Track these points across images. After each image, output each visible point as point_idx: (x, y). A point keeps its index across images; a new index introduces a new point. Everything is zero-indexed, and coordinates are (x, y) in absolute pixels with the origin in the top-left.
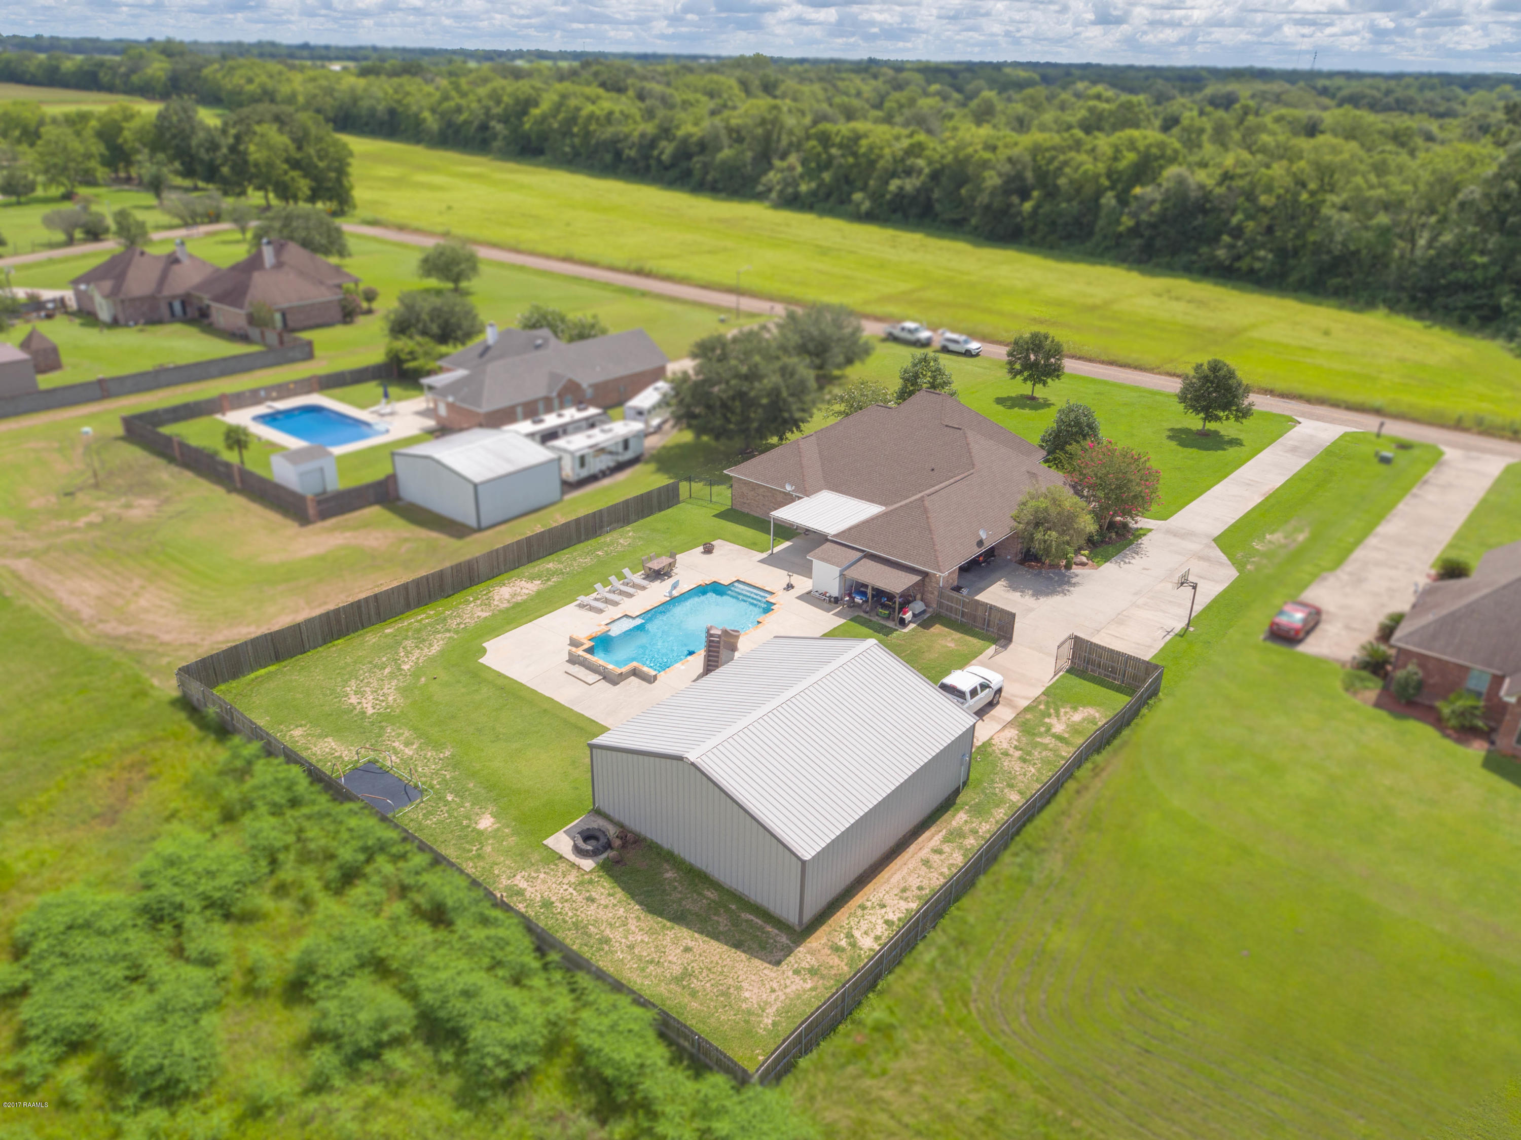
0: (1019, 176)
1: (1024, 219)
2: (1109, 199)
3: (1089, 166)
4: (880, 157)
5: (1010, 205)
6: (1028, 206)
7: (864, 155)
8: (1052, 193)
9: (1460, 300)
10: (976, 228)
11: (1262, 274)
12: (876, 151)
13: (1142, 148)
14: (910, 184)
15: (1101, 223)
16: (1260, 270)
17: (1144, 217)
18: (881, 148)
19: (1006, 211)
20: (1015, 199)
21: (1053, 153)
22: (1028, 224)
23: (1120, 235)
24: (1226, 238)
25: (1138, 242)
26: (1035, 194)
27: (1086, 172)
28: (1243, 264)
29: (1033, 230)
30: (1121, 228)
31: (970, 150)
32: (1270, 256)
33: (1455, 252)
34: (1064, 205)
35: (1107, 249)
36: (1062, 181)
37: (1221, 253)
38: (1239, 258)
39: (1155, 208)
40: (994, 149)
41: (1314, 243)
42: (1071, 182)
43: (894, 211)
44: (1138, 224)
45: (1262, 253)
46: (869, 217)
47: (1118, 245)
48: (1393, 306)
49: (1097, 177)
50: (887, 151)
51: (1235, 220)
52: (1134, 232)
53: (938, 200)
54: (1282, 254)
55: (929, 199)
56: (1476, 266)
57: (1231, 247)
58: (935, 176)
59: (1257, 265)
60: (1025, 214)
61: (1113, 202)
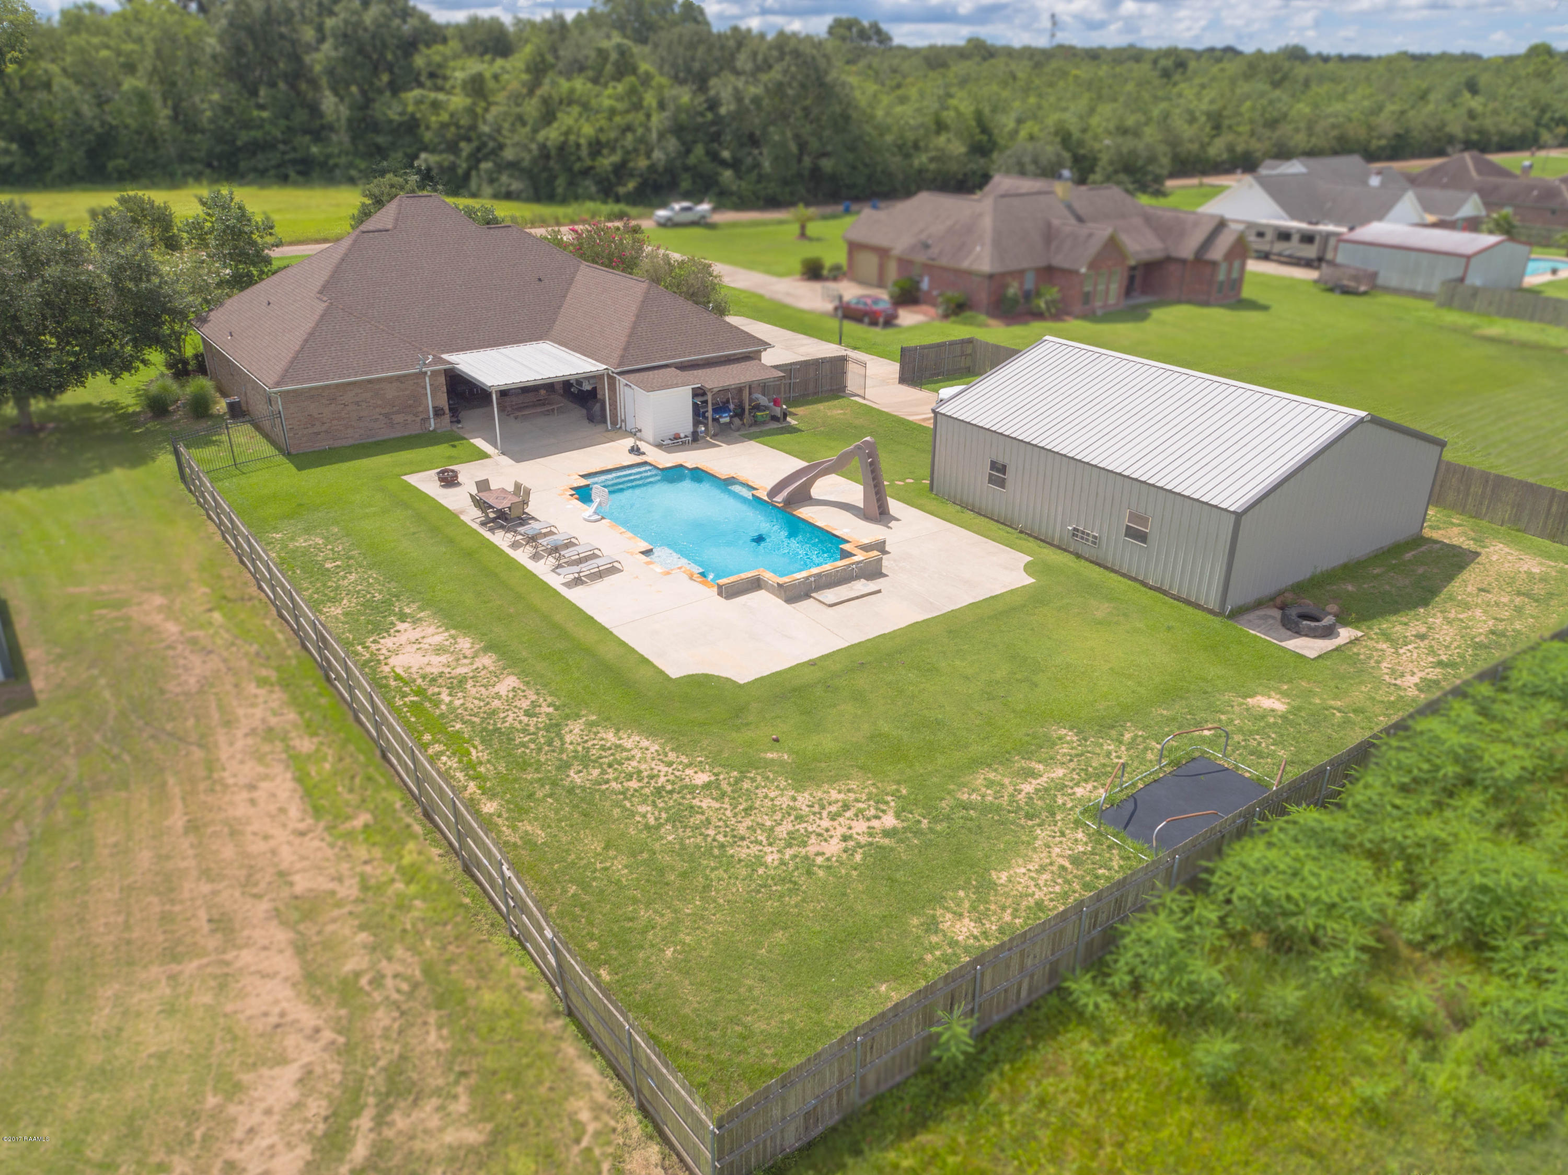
9: (263, 159)
16: (10, 167)
32: (13, 147)
33: (230, 110)
41: (65, 122)
54: (27, 141)
56: (263, 122)
59: (4, 160)
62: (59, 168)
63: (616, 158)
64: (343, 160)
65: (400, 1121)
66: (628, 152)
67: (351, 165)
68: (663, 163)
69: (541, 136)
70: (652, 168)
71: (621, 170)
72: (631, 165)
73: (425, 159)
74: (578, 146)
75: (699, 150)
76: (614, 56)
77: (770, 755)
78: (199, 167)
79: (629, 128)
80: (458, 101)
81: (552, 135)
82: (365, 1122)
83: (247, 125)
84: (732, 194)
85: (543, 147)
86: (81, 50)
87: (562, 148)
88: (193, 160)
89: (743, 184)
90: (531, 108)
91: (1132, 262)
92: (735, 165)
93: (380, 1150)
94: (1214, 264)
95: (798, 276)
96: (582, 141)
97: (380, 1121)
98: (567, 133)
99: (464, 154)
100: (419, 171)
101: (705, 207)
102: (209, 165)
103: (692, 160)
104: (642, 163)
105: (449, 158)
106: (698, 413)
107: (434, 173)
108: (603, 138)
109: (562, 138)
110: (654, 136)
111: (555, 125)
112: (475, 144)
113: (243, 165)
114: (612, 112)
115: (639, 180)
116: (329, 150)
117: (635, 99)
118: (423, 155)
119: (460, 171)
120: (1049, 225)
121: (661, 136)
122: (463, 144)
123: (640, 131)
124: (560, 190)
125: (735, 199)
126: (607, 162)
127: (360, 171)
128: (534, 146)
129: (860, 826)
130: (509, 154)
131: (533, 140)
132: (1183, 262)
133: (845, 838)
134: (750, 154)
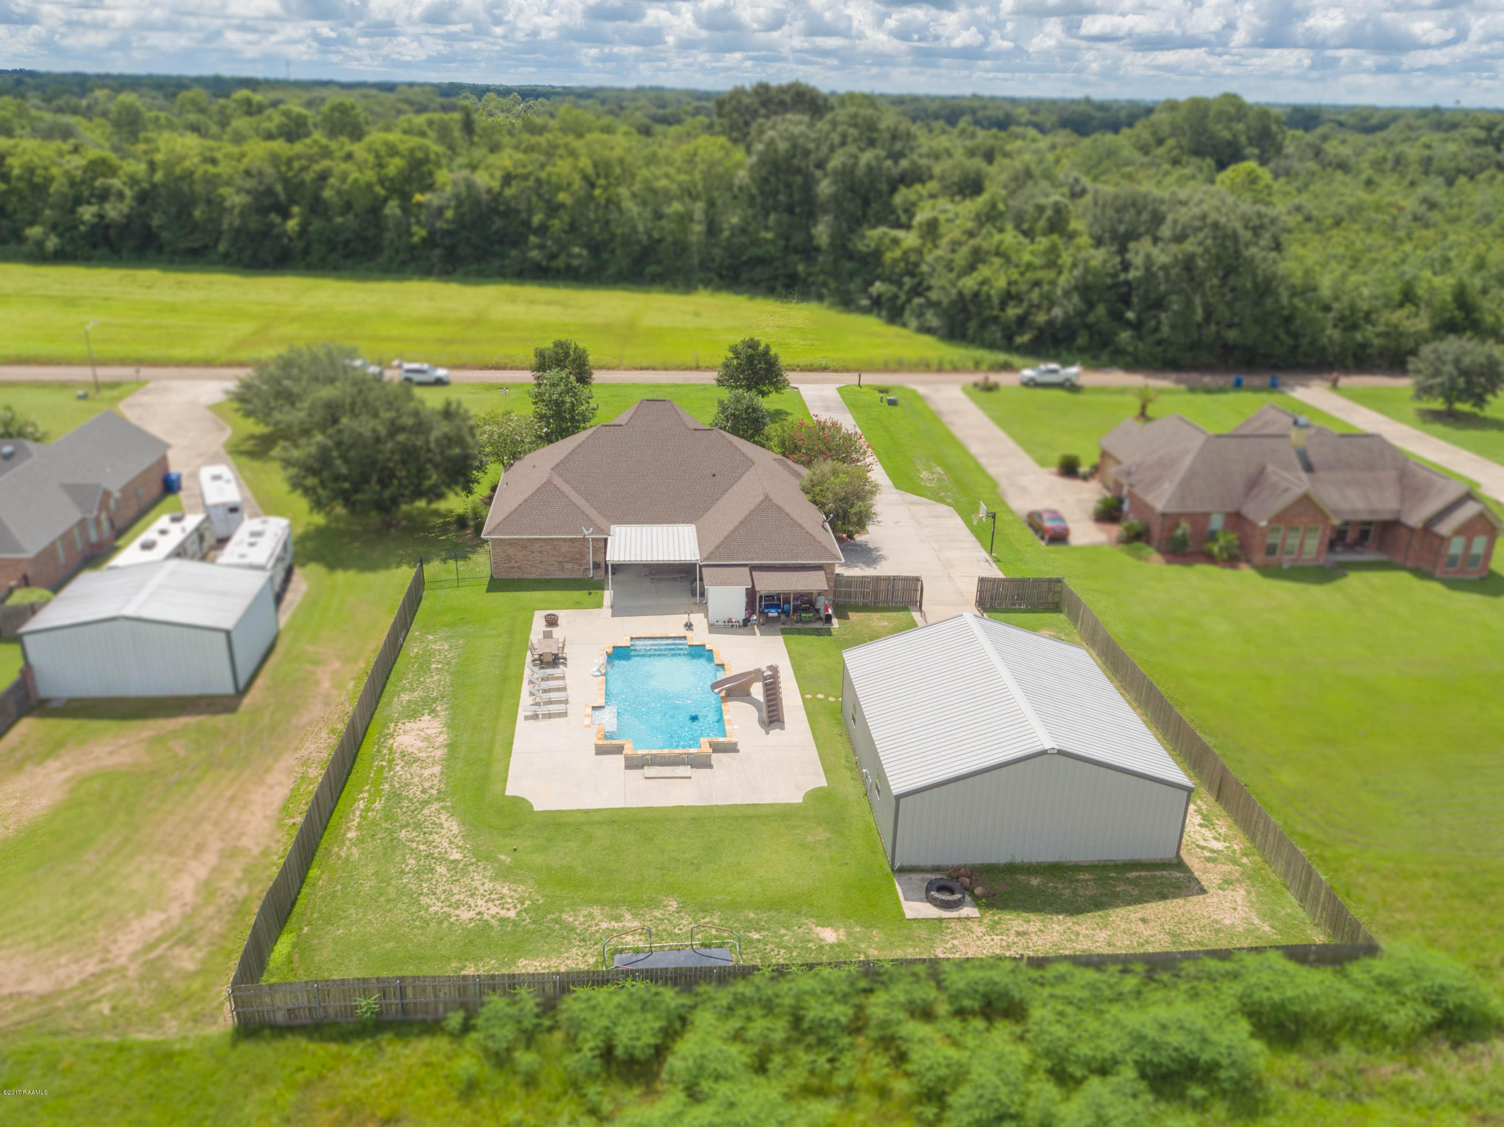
0: (270, 192)
1: (291, 239)
2: (392, 208)
3: (354, 175)
4: (50, 180)
5: (271, 225)
6: (292, 224)
7: (20, 178)
8: (317, 207)
9: (759, 272)
10: (226, 256)
11: (583, 270)
12: (40, 172)
13: (406, 153)
14: (114, 211)
15: (388, 236)
16: (579, 267)
17: (440, 224)
18: (46, 168)
19: (267, 232)
20: (275, 218)
21: (304, 162)
22: (300, 245)
23: (412, 248)
24: (533, 239)
25: (437, 252)
26: (296, 210)
27: (356, 181)
28: (560, 262)
29: (306, 252)
30: (416, 239)
31: (187, 164)
32: (585, 252)
33: (743, 231)
34: (339, 220)
35: (404, 263)
36: (327, 194)
37: (534, 254)
38: (553, 257)
39: (449, 214)
40: (214, 161)
41: (623, 235)
42: (339, 192)
43: (95, 246)
44: (432, 233)
45: (576, 250)
46: (61, 257)
47: (413, 258)
48: (707, 283)
49: (369, 186)
50: (55, 171)
51: (537, 219)
52: (430, 242)
53: (160, 227)
54: (595, 248)
55: (148, 228)
56: (766, 241)
57: (541, 247)
58: (143, 198)
59: (576, 262)
60: (290, 232)
61: (398, 212)
62: (612, 270)
63: (1019, 311)
64: (821, 278)
65: (177, 951)
66: (1032, 306)
67: (824, 284)
68: (1059, 320)
69: (960, 283)
70: (1050, 323)
71: (1022, 322)
72: (1031, 318)
73: (878, 287)
74: (989, 297)
75: (1101, 310)
76: (1049, 213)
77: (502, 857)
78: (711, 275)
79: (1037, 284)
80: (910, 239)
81: (969, 283)
82: (165, 945)
83: (756, 243)
84: (1127, 353)
85: (960, 294)
86: (646, 181)
87: (976, 295)
88: (709, 269)
89: (1141, 345)
90: (962, 257)
91: (1336, 522)
92: (1137, 326)
93: (160, 957)
94: (1443, 539)
95: (1054, 469)
96: (993, 292)
97: (171, 948)
98: (983, 283)
99: (906, 287)
100: (870, 297)
101: (1073, 370)
102: (720, 276)
103: (1091, 319)
104: (1041, 318)
105: (894, 289)
106: (751, 606)
107: (883, 299)
108: (1014, 290)
109: (976, 288)
110: (1059, 292)
111: (975, 274)
112: (916, 280)
113: (744, 276)
114: (1030, 266)
115: (1036, 332)
116: (811, 269)
117: (1052, 257)
118: (878, 284)
119: (899, 302)
120: (1261, 471)
121: (1067, 294)
122: (907, 280)
123: (1046, 288)
124: (971, 332)
125: (1129, 359)
126: (1013, 312)
127: (830, 290)
128: (954, 291)
129: (494, 910)
130: (933, 295)
131: (954, 285)
132: (1412, 530)
133: (479, 913)
134: (1155, 317)
